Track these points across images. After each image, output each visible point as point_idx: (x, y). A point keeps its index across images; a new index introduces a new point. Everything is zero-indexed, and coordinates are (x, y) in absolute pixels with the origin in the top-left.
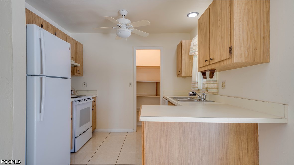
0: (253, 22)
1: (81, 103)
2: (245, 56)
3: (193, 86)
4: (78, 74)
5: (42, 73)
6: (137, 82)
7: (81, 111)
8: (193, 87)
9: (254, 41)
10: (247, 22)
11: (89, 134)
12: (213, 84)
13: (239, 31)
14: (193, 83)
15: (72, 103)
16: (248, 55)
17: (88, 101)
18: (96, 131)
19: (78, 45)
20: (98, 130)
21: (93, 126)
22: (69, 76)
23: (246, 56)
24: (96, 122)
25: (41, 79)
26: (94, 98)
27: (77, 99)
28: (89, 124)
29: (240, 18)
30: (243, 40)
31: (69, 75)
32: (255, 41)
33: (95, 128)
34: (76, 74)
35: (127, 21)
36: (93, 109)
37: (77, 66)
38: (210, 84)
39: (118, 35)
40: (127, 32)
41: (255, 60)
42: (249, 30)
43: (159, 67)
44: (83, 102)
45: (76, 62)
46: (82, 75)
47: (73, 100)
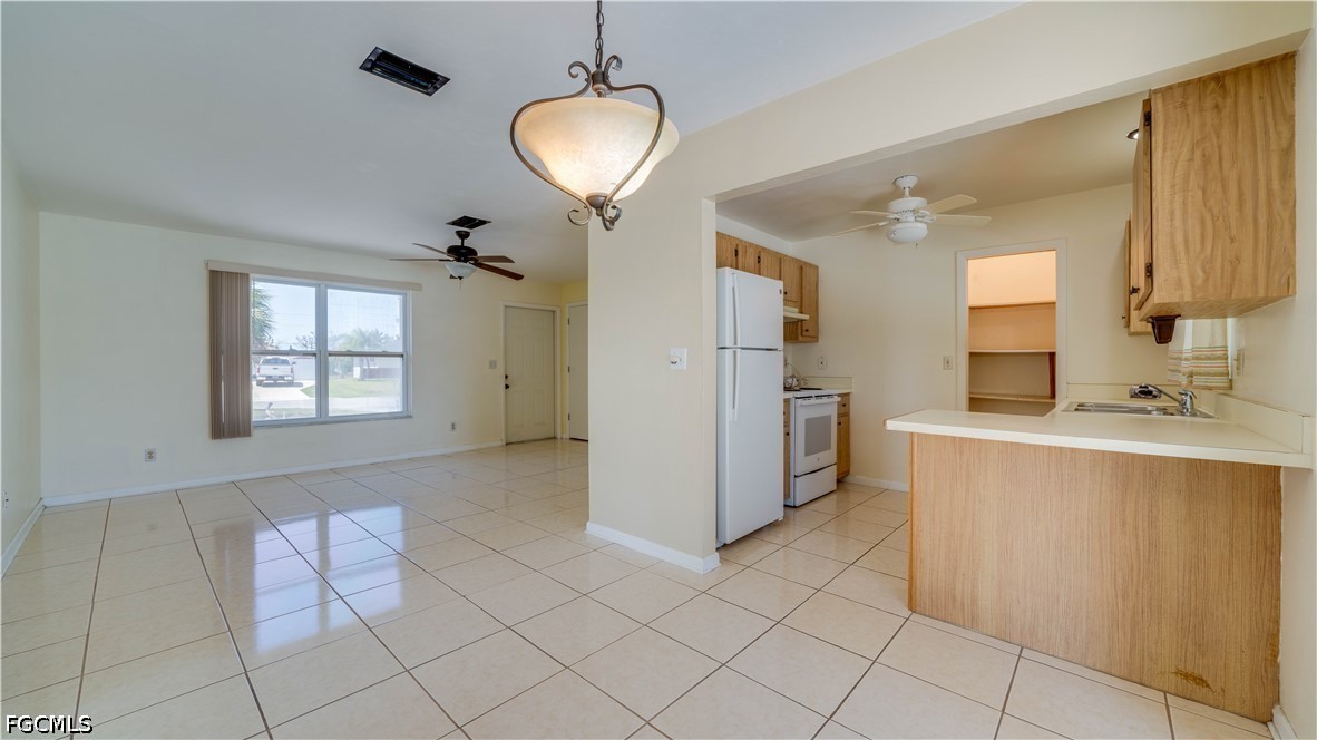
0: (1224, 187)
1: (807, 402)
2: (1193, 285)
3: (1172, 367)
4: (806, 339)
5: (735, 344)
6: (971, 354)
7: (809, 422)
8: (1173, 371)
9: (1228, 240)
10: (1200, 193)
11: (828, 479)
12: (1208, 358)
13: (1172, 220)
14: (1176, 355)
15: (787, 401)
16: (1207, 279)
17: (825, 400)
18: (850, 479)
19: (806, 270)
20: (856, 477)
21: (839, 463)
22: (780, 344)
23: (1199, 282)
24: (848, 456)
25: (735, 352)
26: (847, 395)
27: (798, 394)
28: (830, 456)
29: (1173, 186)
30: (1186, 241)
31: (779, 342)
32: (1232, 240)
33: (847, 473)
34: (801, 338)
35: (916, 202)
36: (839, 424)
37: (802, 320)
38: (1201, 359)
39: (894, 241)
40: (918, 229)
41: (1234, 291)
42: (1210, 210)
43: (1054, 303)
44: (813, 401)
45: (801, 313)
46: (815, 338)
47: (790, 395)
